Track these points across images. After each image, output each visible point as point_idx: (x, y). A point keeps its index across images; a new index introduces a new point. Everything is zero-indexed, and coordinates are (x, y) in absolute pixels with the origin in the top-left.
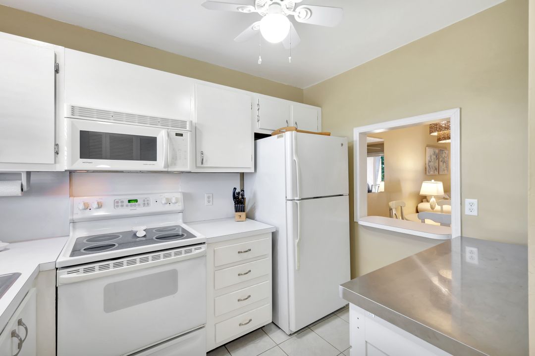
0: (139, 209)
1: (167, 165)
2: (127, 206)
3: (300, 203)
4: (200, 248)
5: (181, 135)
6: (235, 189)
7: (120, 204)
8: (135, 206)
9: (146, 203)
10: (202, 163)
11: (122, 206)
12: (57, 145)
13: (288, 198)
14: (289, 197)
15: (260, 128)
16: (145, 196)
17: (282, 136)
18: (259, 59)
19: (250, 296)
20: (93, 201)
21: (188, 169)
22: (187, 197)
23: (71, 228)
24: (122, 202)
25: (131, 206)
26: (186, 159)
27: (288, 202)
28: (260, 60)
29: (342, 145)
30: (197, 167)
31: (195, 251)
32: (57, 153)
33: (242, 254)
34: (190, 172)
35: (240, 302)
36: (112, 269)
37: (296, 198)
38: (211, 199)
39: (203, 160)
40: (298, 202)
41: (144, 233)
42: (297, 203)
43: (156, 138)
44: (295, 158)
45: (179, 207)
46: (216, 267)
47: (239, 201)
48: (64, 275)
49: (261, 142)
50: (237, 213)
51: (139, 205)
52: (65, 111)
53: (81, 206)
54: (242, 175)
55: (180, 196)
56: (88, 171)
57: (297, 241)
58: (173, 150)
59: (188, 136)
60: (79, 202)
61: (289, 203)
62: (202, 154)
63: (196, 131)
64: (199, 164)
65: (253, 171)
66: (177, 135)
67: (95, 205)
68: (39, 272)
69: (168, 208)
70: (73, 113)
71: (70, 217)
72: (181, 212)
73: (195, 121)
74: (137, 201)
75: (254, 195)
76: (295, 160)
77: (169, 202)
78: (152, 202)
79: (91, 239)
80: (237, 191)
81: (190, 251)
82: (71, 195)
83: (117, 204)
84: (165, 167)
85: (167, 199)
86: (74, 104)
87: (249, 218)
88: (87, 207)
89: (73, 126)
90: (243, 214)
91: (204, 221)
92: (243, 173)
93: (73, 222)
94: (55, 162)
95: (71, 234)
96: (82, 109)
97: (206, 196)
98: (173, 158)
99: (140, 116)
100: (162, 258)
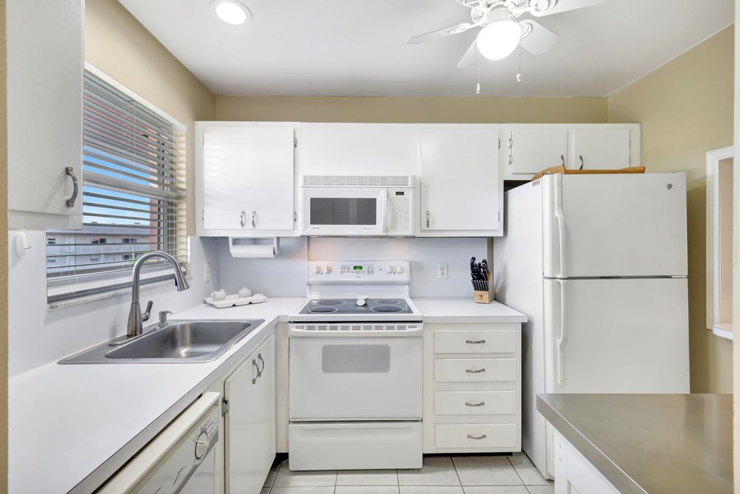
0: (364, 277)
1: (386, 229)
2: (353, 272)
3: (564, 283)
4: (415, 327)
5: (402, 193)
6: (474, 259)
7: (346, 270)
8: (360, 272)
9: (371, 272)
10: (428, 225)
11: (348, 272)
12: (295, 213)
13: (545, 275)
14: (548, 274)
15: (513, 174)
16: (370, 263)
17: (538, 183)
18: (476, 87)
19: (483, 404)
20: (324, 265)
21: (409, 233)
22: (414, 267)
23: (308, 291)
24: (348, 268)
25: (356, 272)
26: (407, 220)
27: (545, 280)
28: (478, 88)
29: (670, 186)
30: (422, 231)
31: (409, 329)
32: (295, 220)
33: (470, 344)
34: (414, 237)
35: (468, 407)
36: (328, 331)
37: (558, 276)
38: (445, 271)
39: (428, 221)
40: (561, 281)
41: (364, 303)
42: (559, 283)
43: (375, 199)
44: (557, 214)
45: (405, 277)
46: (436, 354)
47: (480, 275)
48: (294, 329)
49: (513, 192)
50: (477, 292)
51: (363, 272)
52: (300, 182)
53: (315, 270)
54: (491, 241)
55: (406, 265)
56: (319, 236)
57: (559, 341)
58: (394, 211)
59: (409, 194)
60: (313, 265)
61: (548, 282)
62: (428, 214)
63: (421, 188)
64: (424, 227)
65: (501, 234)
66: (398, 193)
67: (325, 270)
68: (279, 323)
69: (393, 278)
70: (305, 183)
71: (307, 280)
72: (408, 283)
73: (418, 175)
74: (361, 268)
75: (505, 269)
76: (557, 218)
77: (393, 271)
78: (376, 270)
79: (322, 302)
80: (477, 262)
81: (404, 328)
82: (309, 259)
83: (344, 269)
84: (384, 232)
85: (391, 268)
86: (306, 175)
87: (495, 300)
88: (319, 272)
89: (305, 194)
90: (486, 294)
91: (437, 298)
92: (493, 237)
93: (309, 285)
94: (294, 228)
95: (308, 295)
96: (312, 177)
97: (439, 266)
98: (393, 221)
99: (360, 178)
100: (373, 330)
